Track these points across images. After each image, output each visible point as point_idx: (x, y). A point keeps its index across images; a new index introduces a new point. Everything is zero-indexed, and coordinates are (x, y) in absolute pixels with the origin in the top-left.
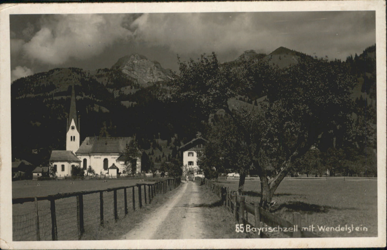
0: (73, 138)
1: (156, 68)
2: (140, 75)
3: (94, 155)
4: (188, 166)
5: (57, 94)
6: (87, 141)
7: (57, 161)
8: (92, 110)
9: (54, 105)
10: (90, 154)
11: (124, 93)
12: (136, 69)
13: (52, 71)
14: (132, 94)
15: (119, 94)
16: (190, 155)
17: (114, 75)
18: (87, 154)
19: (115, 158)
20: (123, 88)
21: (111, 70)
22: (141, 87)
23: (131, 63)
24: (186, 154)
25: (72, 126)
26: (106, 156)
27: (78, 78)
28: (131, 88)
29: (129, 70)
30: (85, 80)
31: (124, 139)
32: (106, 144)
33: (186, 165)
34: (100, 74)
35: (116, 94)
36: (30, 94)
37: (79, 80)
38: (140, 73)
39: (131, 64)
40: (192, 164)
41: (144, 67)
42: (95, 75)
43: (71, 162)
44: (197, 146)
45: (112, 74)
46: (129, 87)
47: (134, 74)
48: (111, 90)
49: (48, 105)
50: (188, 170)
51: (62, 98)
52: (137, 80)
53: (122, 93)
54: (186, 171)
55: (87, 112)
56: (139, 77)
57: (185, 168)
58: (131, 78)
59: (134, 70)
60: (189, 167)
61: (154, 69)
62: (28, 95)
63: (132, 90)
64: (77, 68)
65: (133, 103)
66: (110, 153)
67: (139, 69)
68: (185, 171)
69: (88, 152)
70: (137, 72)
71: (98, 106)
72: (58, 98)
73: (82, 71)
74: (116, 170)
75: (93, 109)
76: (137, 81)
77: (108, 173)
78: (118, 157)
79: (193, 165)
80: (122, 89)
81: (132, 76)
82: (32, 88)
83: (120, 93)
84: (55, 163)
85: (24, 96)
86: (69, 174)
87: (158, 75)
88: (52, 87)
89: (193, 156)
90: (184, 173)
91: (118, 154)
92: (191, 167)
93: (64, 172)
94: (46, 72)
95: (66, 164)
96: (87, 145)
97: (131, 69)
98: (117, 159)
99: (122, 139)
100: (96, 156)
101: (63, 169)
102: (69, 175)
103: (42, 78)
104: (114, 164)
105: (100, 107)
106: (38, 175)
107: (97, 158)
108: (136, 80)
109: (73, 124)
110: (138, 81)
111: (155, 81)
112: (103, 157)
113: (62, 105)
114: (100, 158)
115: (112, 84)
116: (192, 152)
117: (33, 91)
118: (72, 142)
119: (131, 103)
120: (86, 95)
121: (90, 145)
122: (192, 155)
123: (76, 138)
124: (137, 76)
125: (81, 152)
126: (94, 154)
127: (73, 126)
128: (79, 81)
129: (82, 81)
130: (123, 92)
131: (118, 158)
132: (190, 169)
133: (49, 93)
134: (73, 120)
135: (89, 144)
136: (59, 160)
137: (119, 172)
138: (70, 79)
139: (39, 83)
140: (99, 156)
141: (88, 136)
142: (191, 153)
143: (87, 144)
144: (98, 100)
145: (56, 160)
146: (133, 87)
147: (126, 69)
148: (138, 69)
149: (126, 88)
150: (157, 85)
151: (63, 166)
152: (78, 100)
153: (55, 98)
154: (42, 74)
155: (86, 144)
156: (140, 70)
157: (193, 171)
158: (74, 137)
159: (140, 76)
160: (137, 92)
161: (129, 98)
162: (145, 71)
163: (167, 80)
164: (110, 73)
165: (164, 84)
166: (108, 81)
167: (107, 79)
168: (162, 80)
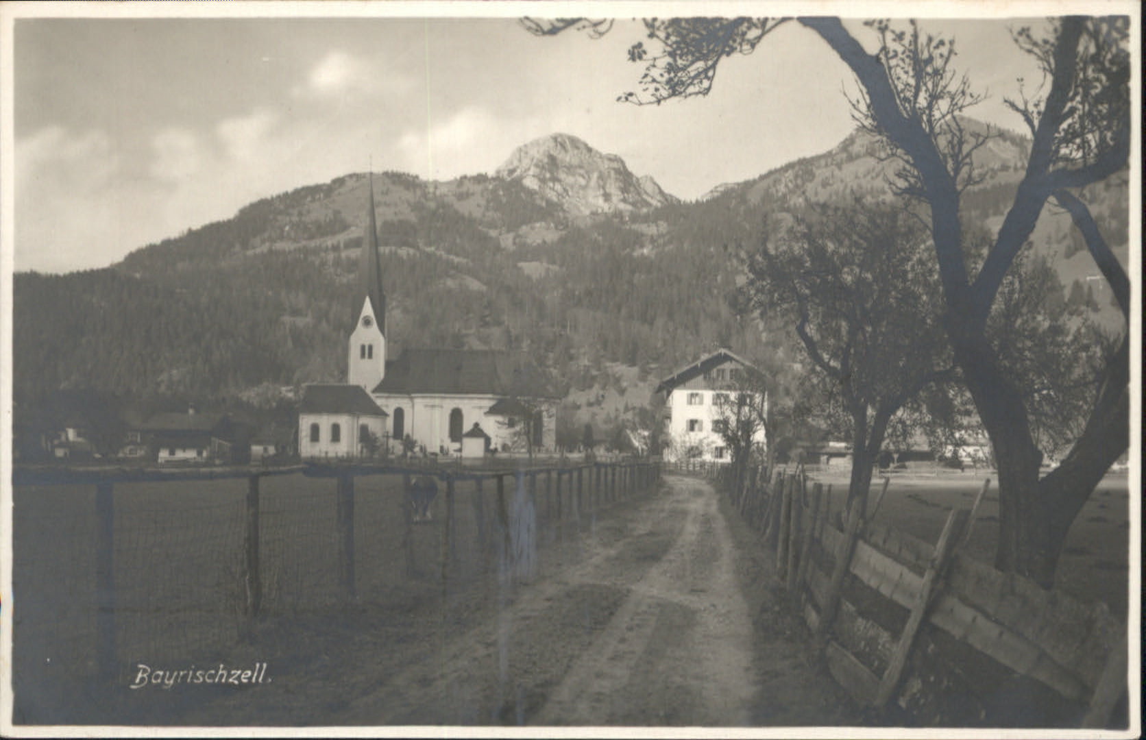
0: (367, 351)
1: (613, 174)
2: (569, 193)
3: (422, 397)
4: (685, 433)
5: (351, 244)
10: (413, 396)
11: (526, 242)
12: (562, 176)
13: (340, 181)
14: (549, 242)
15: (514, 243)
16: (693, 400)
17: (501, 192)
18: (407, 395)
19: (481, 406)
20: (524, 227)
21: (495, 178)
22: (573, 224)
23: (547, 160)
24: (679, 396)
25: (365, 318)
26: (457, 401)
27: (408, 202)
28: (547, 228)
29: (541, 180)
30: (426, 205)
31: (508, 355)
32: (459, 369)
33: (680, 430)
34: (464, 189)
35: (508, 242)
36: (283, 241)
37: (409, 205)
38: (572, 187)
39: (547, 164)
40: (697, 427)
41: (583, 172)
42: (450, 194)
43: (359, 416)
45: (494, 191)
46: (540, 225)
47: (553, 190)
48: (492, 233)
50: (688, 444)
52: (561, 206)
53: (523, 240)
56: (568, 198)
58: (547, 200)
59: (554, 180)
60: (688, 435)
61: (609, 176)
62: (277, 245)
63: (548, 232)
64: (404, 174)
65: (550, 266)
66: (469, 393)
67: (569, 177)
73: (417, 181)
74: (481, 441)
76: (561, 209)
77: (460, 450)
78: (490, 403)
80: (523, 230)
81: (549, 196)
83: (517, 240)
84: (316, 419)
85: (265, 248)
86: (353, 449)
87: (621, 193)
89: (701, 403)
91: (492, 395)
92: (695, 435)
94: (325, 184)
95: (344, 421)
96: (405, 372)
97: (549, 175)
98: (487, 408)
99: (502, 354)
100: (429, 401)
101: (336, 437)
102: (352, 452)
103: (313, 201)
104: (476, 425)
106: (266, 450)
107: (433, 406)
108: (558, 208)
109: (367, 308)
110: (565, 209)
111: (612, 208)
112: (450, 403)
114: (441, 406)
115: (496, 217)
116: (700, 392)
117: (291, 233)
118: (363, 360)
119: (545, 266)
120: (427, 244)
122: (697, 401)
123: (375, 350)
124: (561, 195)
126: (423, 394)
127: (368, 316)
128: (410, 209)
129: (417, 207)
130: (526, 237)
131: (492, 407)
132: (691, 441)
133: (330, 239)
134: (368, 300)
137: (492, 447)
138: (385, 204)
139: (305, 213)
140: (437, 402)
142: (697, 394)
146: (553, 225)
147: (533, 176)
148: (565, 175)
149: (533, 228)
150: (616, 221)
151: (336, 428)
153: (345, 253)
154: (315, 189)
156: (572, 179)
157: (701, 447)
158: (371, 348)
160: (561, 239)
161: (540, 253)
162: (584, 182)
163: (642, 206)
164: (491, 187)
165: (635, 218)
166: (487, 209)
167: (483, 202)
168: (629, 207)
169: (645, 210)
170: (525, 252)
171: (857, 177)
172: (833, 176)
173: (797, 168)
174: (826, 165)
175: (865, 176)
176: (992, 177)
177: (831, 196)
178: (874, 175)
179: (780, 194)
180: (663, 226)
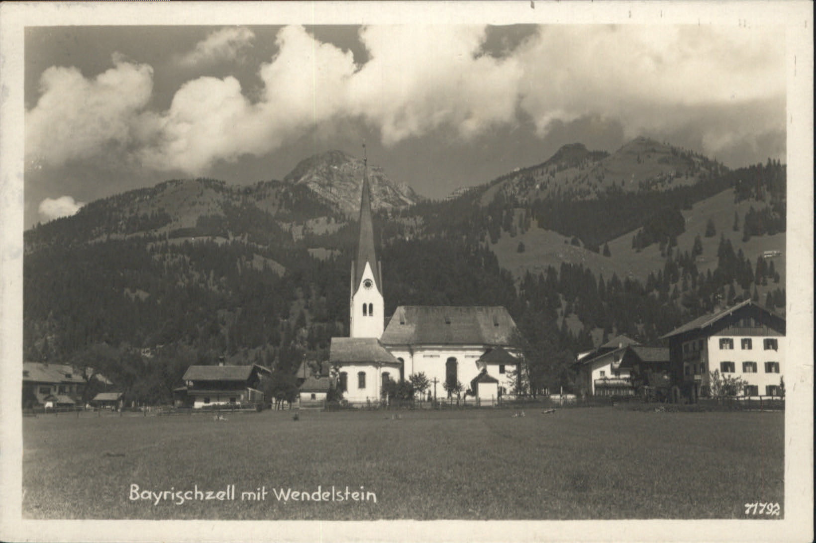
0: (368, 309)
1: (376, 181)
2: (344, 195)
3: (423, 350)
4: (720, 374)
5: (175, 234)
6: (400, 315)
7: (348, 363)
8: (249, 267)
9: (169, 255)
10: (413, 347)
11: (313, 233)
12: (336, 182)
13: (162, 186)
14: (331, 232)
15: (303, 234)
16: (724, 345)
17: (291, 194)
18: (407, 348)
19: (473, 357)
20: (311, 221)
21: (286, 183)
22: (349, 218)
23: (325, 170)
24: (713, 342)
25: (366, 280)
26: (452, 352)
27: (218, 202)
28: (329, 222)
29: (322, 185)
30: (233, 204)
31: (487, 311)
32: (448, 323)
33: (717, 371)
34: (262, 191)
35: (298, 233)
36: (117, 233)
37: (219, 204)
38: (345, 190)
39: (325, 173)
40: (729, 369)
41: (353, 179)
42: (251, 195)
43: (381, 366)
44: (742, 322)
45: (286, 193)
46: (322, 219)
47: (331, 192)
48: (285, 226)
49: (157, 257)
50: (723, 384)
51: (186, 241)
52: (337, 205)
53: (310, 231)
54: (717, 387)
55: (240, 271)
56: (342, 199)
57: (715, 379)
58: (326, 200)
59: (331, 185)
60: (723, 376)
61: (373, 182)
62: (113, 236)
63: (329, 225)
64: (213, 180)
65: (334, 251)
66: (463, 344)
67: (343, 183)
68: (714, 388)
69: (406, 343)
70: (337, 189)
71: (262, 259)
72: (179, 242)
73: (224, 186)
74: (495, 386)
75: (252, 265)
76: (337, 207)
78: (480, 353)
79: (733, 370)
80: (311, 223)
81: (328, 196)
82: (120, 221)
83: (305, 231)
84: (343, 369)
85: (104, 238)
86: (376, 395)
87: (382, 195)
88: (164, 219)
89: (732, 347)
90: (713, 391)
91: (481, 347)
92: (729, 376)
93: (363, 389)
94: (149, 189)
95: (369, 370)
96: (401, 326)
97: (326, 182)
98: (478, 359)
99: (482, 310)
100: (427, 352)
101: (362, 384)
102: (376, 397)
103: (141, 201)
104: (484, 372)
105: (265, 261)
106: (314, 396)
107: (431, 356)
108: (335, 206)
109: (368, 273)
110: (340, 207)
111: (377, 205)
112: (445, 355)
113: (186, 257)
114: (439, 356)
115: (287, 213)
116: (730, 337)
117: (124, 227)
118: (365, 317)
119: (329, 251)
120: (235, 236)
121: (410, 326)
122: (728, 345)
123: (374, 308)
124: (336, 196)
125: (390, 342)
126: (423, 347)
127: (368, 280)
128: (220, 207)
129: (226, 206)
130: (312, 229)
131: (481, 357)
132: (725, 380)
133: (156, 231)
134: (368, 266)
135: (407, 324)
136: (351, 359)
138: (200, 203)
139: (135, 211)
140: (436, 352)
141: (401, 304)
142: (727, 340)
143: (402, 323)
144: (260, 247)
145: (344, 360)
146: (333, 220)
147: (315, 182)
148: (339, 182)
149: (317, 222)
150: (383, 215)
151: (362, 375)
152: (219, 245)
153: (171, 242)
154: (142, 192)
155: (399, 323)
156: (344, 185)
157: (735, 386)
158: (371, 306)
159: (344, 197)
160: (340, 230)
161: (325, 241)
162: (354, 187)
163: (400, 205)
164: (283, 190)
165: (395, 213)
166: (280, 206)
167: (277, 202)
168: (390, 205)
169: (403, 207)
170: (311, 241)
171: (567, 182)
172: (549, 181)
173: (521, 175)
174: (543, 174)
175: (574, 181)
176: (670, 182)
177: (548, 196)
178: (581, 180)
179: (509, 195)
180: (420, 220)
